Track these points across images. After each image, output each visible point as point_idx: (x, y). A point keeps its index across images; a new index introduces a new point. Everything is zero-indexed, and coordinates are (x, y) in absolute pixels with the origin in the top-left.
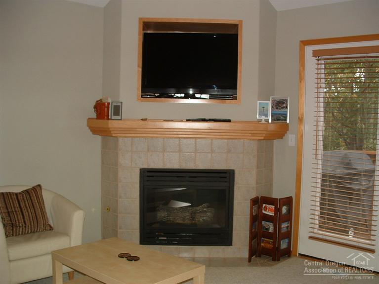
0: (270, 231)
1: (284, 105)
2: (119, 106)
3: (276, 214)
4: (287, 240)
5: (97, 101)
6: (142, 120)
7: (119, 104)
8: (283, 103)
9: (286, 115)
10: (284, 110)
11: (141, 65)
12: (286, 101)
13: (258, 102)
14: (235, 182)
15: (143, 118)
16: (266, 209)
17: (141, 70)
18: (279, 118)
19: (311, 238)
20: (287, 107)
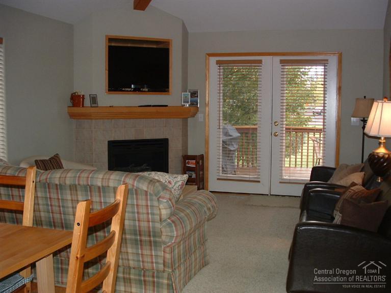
0: (193, 177)
1: (196, 95)
2: (95, 97)
3: (196, 165)
4: (202, 183)
5: (72, 94)
6: (110, 107)
7: (95, 96)
8: (195, 94)
9: (197, 101)
10: (196, 98)
11: (108, 69)
12: (197, 92)
13: (183, 93)
14: (169, 147)
15: (111, 105)
16: (188, 163)
17: (107, 72)
18: (194, 104)
19: (218, 179)
20: (197, 97)
